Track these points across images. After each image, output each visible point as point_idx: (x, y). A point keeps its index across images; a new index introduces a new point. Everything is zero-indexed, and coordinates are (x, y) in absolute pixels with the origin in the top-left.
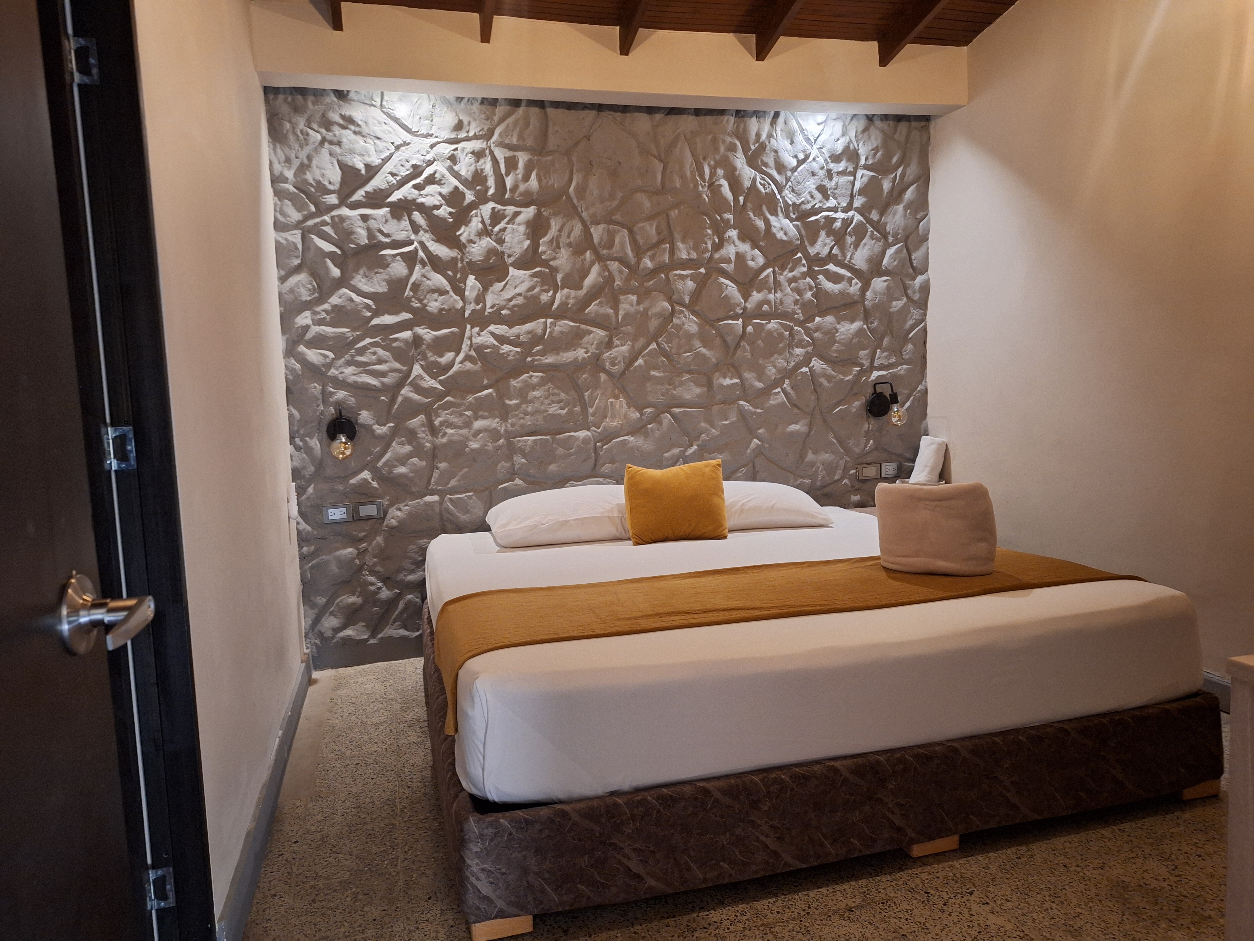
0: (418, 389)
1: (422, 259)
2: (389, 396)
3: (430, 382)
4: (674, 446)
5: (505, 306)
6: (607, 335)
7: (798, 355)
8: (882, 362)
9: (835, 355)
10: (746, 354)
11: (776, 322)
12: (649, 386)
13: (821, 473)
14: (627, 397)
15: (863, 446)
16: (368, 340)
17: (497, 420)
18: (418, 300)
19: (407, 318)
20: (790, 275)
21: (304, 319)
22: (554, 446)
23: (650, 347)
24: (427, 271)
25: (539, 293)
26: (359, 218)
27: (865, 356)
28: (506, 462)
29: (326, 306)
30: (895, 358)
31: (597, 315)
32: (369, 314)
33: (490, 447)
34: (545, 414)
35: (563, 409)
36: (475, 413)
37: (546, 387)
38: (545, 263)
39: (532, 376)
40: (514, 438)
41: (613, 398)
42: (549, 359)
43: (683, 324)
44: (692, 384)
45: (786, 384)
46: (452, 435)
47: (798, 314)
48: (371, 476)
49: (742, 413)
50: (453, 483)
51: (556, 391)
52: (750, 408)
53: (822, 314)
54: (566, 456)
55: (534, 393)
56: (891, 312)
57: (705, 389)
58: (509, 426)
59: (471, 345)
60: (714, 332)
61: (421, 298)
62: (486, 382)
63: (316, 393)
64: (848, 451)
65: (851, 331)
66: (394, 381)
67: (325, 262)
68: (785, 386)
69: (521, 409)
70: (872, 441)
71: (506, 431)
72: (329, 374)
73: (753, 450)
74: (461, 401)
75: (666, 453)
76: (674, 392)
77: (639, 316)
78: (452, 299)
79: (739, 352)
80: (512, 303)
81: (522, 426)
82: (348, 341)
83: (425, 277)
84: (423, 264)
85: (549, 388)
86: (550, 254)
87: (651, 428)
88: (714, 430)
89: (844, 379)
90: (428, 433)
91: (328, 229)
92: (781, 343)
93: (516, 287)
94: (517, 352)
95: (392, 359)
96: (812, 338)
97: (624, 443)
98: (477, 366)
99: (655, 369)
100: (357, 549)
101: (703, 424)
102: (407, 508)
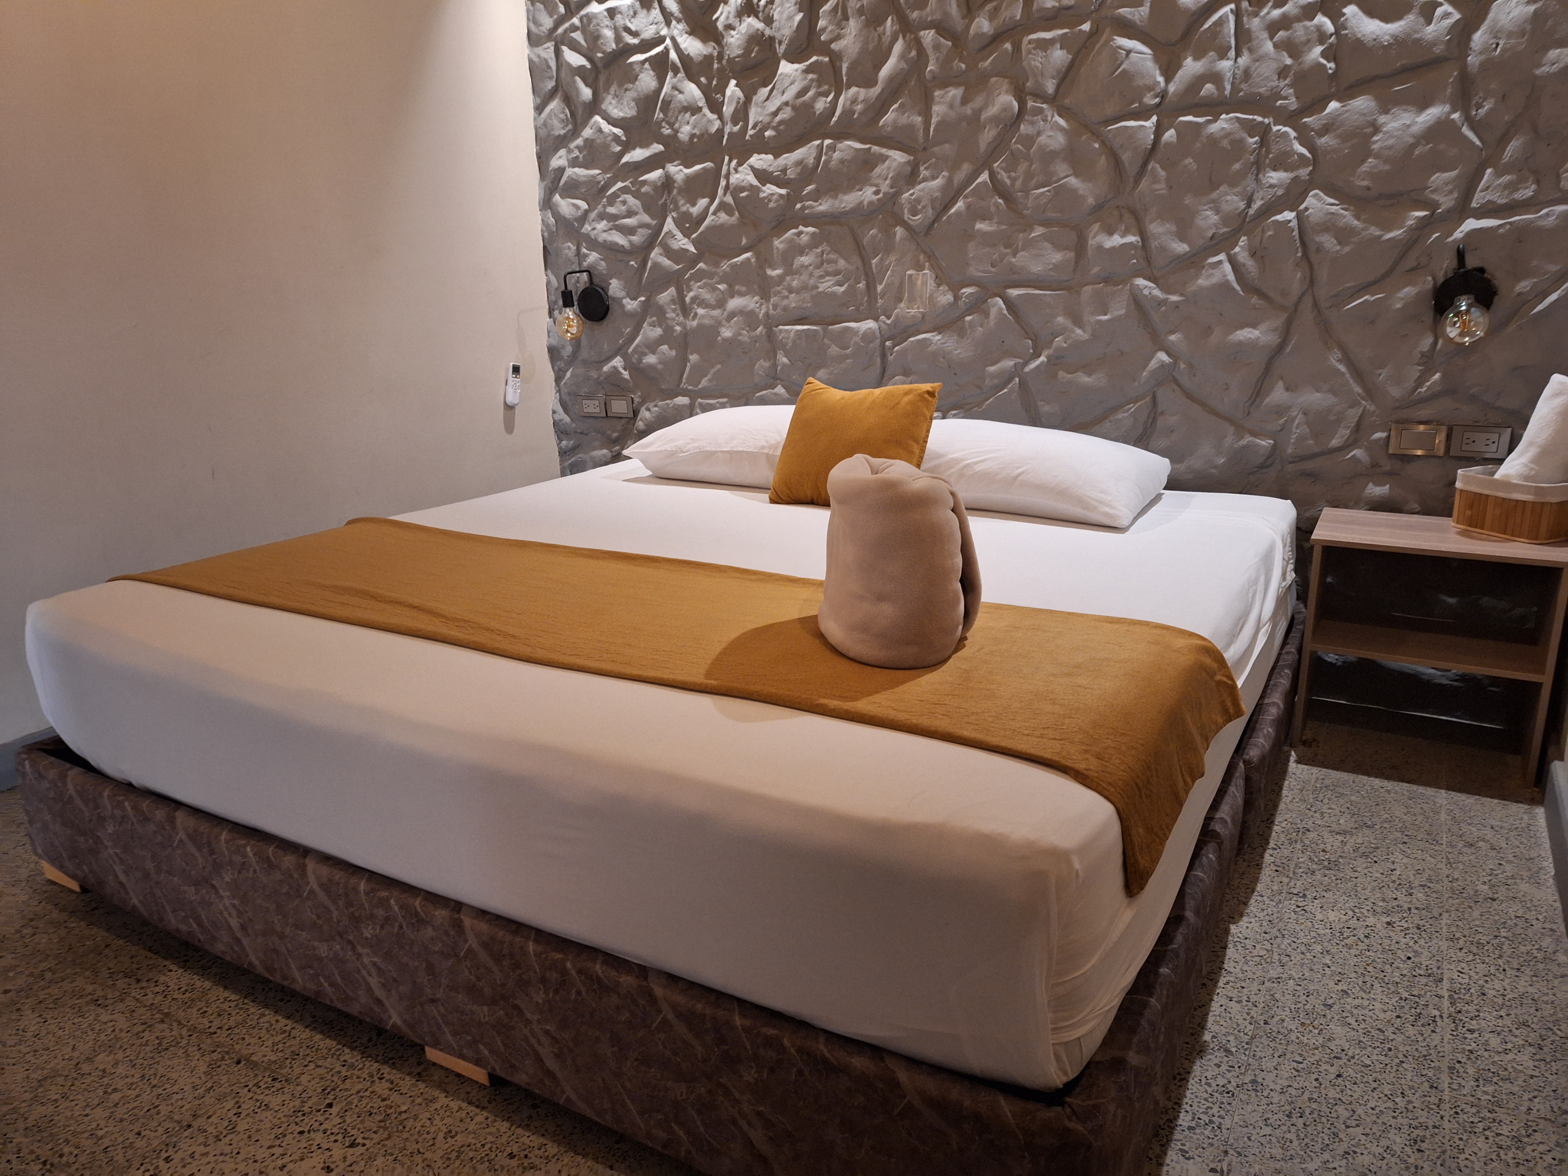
0: (669, 253)
1: (673, 64)
2: (640, 259)
3: (683, 243)
4: (1008, 354)
5: (769, 123)
6: (909, 162)
7: (1272, 186)
8: (1491, 198)
9: (1365, 183)
10: (1157, 186)
11: (1231, 119)
12: (972, 249)
13: (1298, 429)
14: (936, 268)
15: (1410, 384)
16: (620, 185)
17: (757, 298)
18: (668, 123)
19: (657, 151)
20: (1277, 13)
21: (559, 160)
22: (826, 341)
23: (979, 180)
24: (680, 81)
25: (814, 99)
26: (606, 14)
27: (1447, 184)
28: (765, 361)
29: (579, 141)
30: (1534, 187)
31: (895, 126)
32: (619, 148)
33: (745, 337)
34: (814, 292)
35: (841, 285)
36: (731, 286)
37: (819, 250)
38: (824, 48)
39: (801, 233)
40: (777, 326)
41: (914, 269)
42: (823, 206)
43: (1039, 134)
44: (1047, 245)
45: (1240, 249)
46: (703, 316)
47: (1286, 98)
48: (623, 363)
49: (1137, 302)
50: (704, 382)
51: (833, 256)
52: (1157, 292)
53: (1345, 95)
54: (843, 358)
55: (802, 258)
56: (1536, 77)
57: (1071, 255)
58: (771, 307)
59: (727, 187)
60: (1097, 146)
61: (672, 120)
62: (744, 241)
63: (570, 255)
64: (1370, 393)
65: (1415, 129)
66: (643, 240)
67: (575, 82)
68: (1237, 249)
69: (785, 283)
70: (1437, 376)
71: (767, 314)
72: (583, 230)
73: (1153, 372)
74: (714, 270)
75: (992, 365)
76: (1014, 260)
77: (964, 124)
78: (705, 120)
79: (1144, 184)
80: (778, 118)
81: (785, 309)
82: (600, 186)
83: (677, 89)
84: (676, 72)
85: (823, 252)
86: (831, 31)
87: (970, 322)
88: (1079, 331)
89: (1380, 237)
90: (679, 312)
91: (577, 36)
92: (1238, 161)
93: (783, 92)
94: (781, 195)
95: (641, 210)
96: (1312, 148)
97: (925, 343)
98: (734, 218)
99: (984, 218)
100: (611, 452)
101: (1060, 319)
102: (656, 409)
